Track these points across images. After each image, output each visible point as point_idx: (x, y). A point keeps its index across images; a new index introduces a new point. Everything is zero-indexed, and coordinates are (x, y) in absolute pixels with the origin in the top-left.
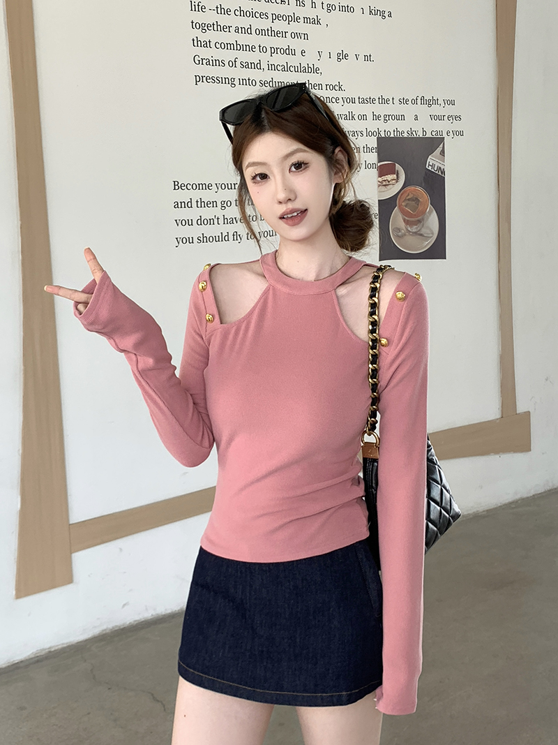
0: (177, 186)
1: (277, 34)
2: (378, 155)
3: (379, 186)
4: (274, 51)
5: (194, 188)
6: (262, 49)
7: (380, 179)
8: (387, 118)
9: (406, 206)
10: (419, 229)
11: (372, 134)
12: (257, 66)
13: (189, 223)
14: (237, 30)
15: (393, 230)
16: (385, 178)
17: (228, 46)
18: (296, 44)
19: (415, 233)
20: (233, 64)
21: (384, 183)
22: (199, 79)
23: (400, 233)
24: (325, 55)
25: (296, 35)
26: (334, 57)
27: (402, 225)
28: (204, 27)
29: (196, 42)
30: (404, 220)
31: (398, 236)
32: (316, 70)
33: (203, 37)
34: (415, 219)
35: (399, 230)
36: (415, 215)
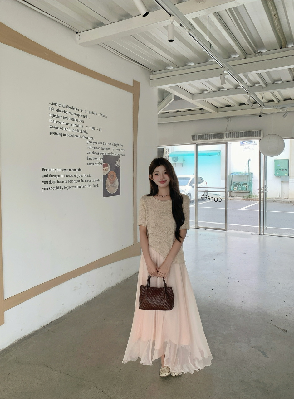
0: (44, 170)
1: (75, 120)
2: (103, 161)
3: (103, 171)
4: (74, 125)
5: (49, 170)
6: (71, 124)
8: (106, 149)
11: (101, 154)
12: (69, 130)
13: (46, 183)
14: (63, 118)
15: (107, 185)
16: (105, 168)
17: (60, 123)
18: (81, 124)
20: (62, 128)
21: (105, 170)
22: (51, 133)
24: (88, 128)
25: (80, 121)
26: (91, 129)
28: (53, 116)
29: (51, 121)
31: (108, 187)
32: (86, 132)
33: (53, 119)
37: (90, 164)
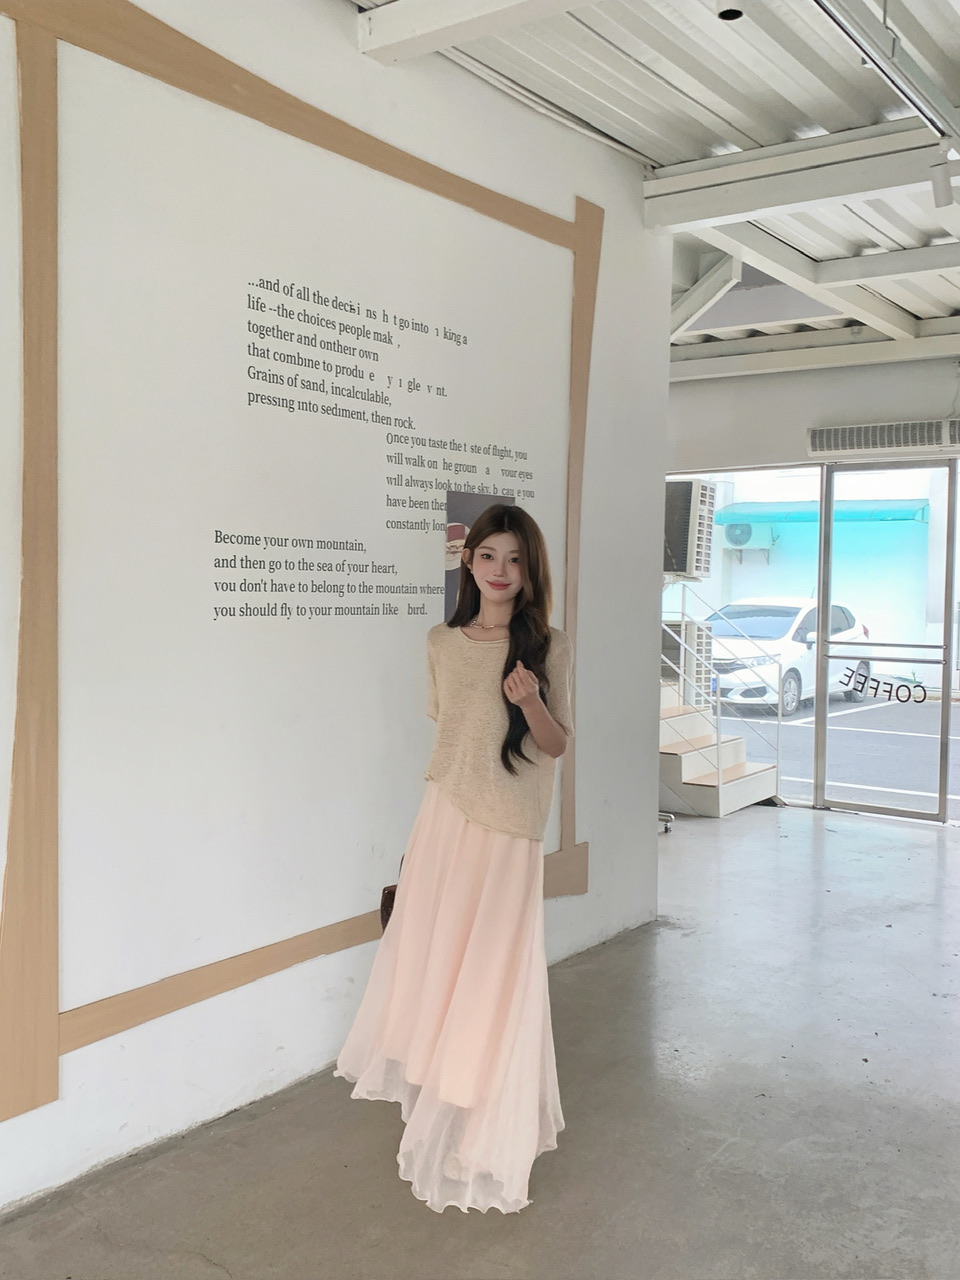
0: (220, 537)
1: (344, 350)
2: (448, 514)
3: (447, 553)
4: (341, 370)
5: (240, 541)
6: (327, 367)
7: (448, 544)
8: (459, 468)
11: (440, 486)
12: (320, 387)
13: (230, 587)
14: (299, 340)
16: (453, 543)
17: (287, 358)
18: (366, 365)
20: (292, 382)
21: (453, 550)
22: (253, 398)
24: (395, 383)
25: (365, 354)
26: (405, 385)
28: (263, 331)
29: (253, 350)
32: (385, 400)
33: (261, 344)
37: (398, 525)
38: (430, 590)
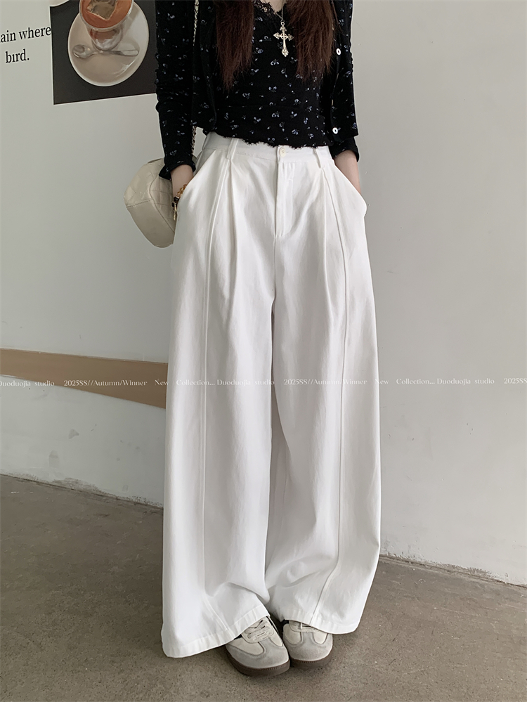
9: (94, 10)
10: (114, 43)
15: (73, 49)
19: (109, 51)
23: (84, 54)
27: (87, 39)
30: (91, 33)
31: (80, 58)
34: (109, 28)
35: (83, 48)
36: (109, 21)
38: (33, 34)
